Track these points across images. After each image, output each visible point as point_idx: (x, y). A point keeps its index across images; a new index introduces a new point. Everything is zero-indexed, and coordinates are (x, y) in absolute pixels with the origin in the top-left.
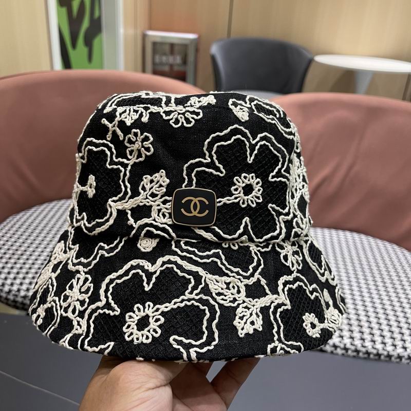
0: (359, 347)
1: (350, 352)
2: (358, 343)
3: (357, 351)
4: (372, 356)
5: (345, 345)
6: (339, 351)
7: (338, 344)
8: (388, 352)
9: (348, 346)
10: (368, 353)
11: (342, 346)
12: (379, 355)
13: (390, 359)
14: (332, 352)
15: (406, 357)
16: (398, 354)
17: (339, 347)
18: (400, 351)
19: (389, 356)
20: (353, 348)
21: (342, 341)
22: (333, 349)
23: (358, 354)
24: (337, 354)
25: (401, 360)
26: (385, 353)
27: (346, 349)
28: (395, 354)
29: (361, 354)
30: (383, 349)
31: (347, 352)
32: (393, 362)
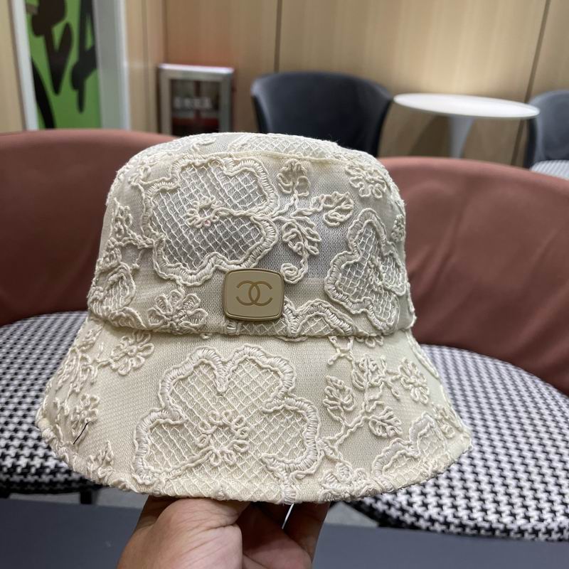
0: (465, 520)
1: (452, 528)
2: (463, 513)
3: (462, 526)
4: (483, 532)
5: (446, 517)
6: (438, 527)
7: (435, 516)
8: (505, 525)
9: (450, 519)
10: (477, 528)
11: (441, 519)
12: (492, 530)
13: (508, 534)
14: (428, 529)
15: (530, 530)
16: (519, 528)
17: (437, 521)
18: (521, 522)
19: (507, 531)
20: (456, 521)
21: (442, 513)
22: (429, 524)
23: (464, 530)
24: (435, 531)
25: (523, 535)
26: (501, 526)
27: (447, 524)
28: (514, 527)
29: (468, 530)
30: (499, 521)
31: (448, 527)
32: (512, 539)
